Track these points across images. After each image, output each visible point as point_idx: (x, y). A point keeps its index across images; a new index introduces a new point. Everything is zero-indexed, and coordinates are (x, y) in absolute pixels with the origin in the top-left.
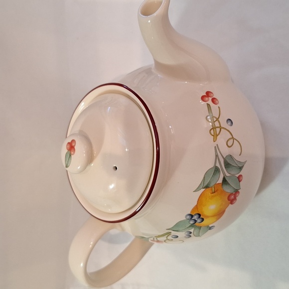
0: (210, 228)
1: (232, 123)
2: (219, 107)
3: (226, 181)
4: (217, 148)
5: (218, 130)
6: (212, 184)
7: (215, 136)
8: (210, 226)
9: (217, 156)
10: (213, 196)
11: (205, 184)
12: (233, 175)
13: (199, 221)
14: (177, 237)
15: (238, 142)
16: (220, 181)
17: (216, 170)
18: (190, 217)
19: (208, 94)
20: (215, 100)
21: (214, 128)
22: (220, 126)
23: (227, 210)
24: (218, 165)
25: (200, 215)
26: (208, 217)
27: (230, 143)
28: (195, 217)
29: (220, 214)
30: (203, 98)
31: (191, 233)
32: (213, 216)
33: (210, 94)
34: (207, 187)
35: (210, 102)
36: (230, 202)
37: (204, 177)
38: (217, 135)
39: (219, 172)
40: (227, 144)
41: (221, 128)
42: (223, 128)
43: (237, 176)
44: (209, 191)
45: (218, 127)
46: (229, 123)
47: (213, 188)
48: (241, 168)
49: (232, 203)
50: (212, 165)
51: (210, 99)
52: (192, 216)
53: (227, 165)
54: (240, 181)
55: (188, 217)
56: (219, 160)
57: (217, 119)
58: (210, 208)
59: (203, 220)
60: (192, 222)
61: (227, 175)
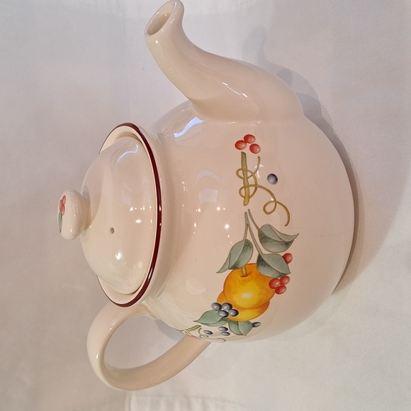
0: (254, 325)
1: (277, 179)
2: (259, 157)
3: (263, 260)
4: (248, 215)
5: (252, 189)
6: (242, 264)
7: (247, 198)
8: (252, 321)
9: (248, 225)
10: (244, 281)
11: (232, 264)
12: (276, 254)
13: (231, 313)
14: (212, 333)
15: (284, 207)
16: (254, 260)
17: (247, 245)
18: (218, 308)
19: (247, 138)
20: (255, 147)
21: (246, 186)
22: (256, 184)
23: (271, 301)
24: (249, 238)
25: (231, 306)
26: (243, 309)
27: (269, 209)
28: (225, 308)
29: (263, 306)
30: (238, 145)
31: (227, 329)
32: (252, 308)
33: (249, 140)
34: (234, 267)
35: (247, 150)
36: (274, 290)
37: (230, 254)
38: (250, 197)
39: (252, 247)
40: (264, 210)
41: (256, 186)
42: (261, 187)
43: (282, 254)
44: (237, 274)
45: (251, 186)
46: (272, 180)
47: (244, 270)
48: (288, 244)
49: (278, 291)
50: (241, 238)
51: (249, 145)
52: (220, 307)
53: (263, 238)
54: (287, 263)
55: (215, 307)
56: (251, 231)
57: (253, 174)
58: (246, 296)
59: (237, 313)
60: (222, 314)
61: (265, 252)
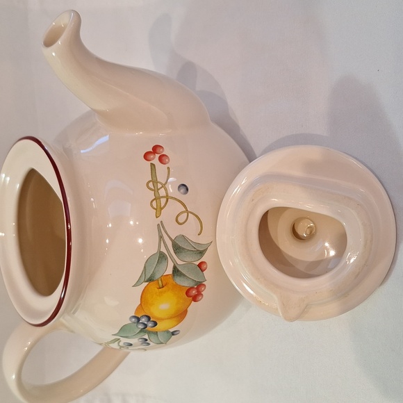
0: (173, 334)
1: (187, 189)
2: (168, 168)
3: (178, 270)
4: (161, 226)
5: (163, 201)
6: (158, 276)
7: (159, 210)
8: (171, 330)
9: (161, 237)
10: (161, 292)
11: (148, 276)
12: (190, 263)
13: (150, 324)
14: (131, 345)
15: (196, 216)
16: (169, 271)
17: (162, 257)
18: (137, 320)
19: (156, 149)
20: (164, 158)
21: (157, 198)
22: (167, 196)
23: (188, 309)
24: (163, 249)
25: (149, 318)
26: (162, 319)
27: (181, 219)
28: (144, 320)
29: (181, 315)
30: (146, 156)
31: (146, 340)
32: (171, 318)
33: (158, 151)
34: (150, 280)
35: (156, 161)
36: (191, 298)
37: (145, 267)
38: (162, 209)
39: (166, 259)
40: (177, 221)
41: (167, 197)
42: (172, 198)
43: (197, 263)
44: (154, 286)
45: (162, 197)
46: (183, 190)
47: (160, 282)
48: (202, 253)
49: (195, 299)
50: (155, 251)
51: (157, 156)
52: (138, 319)
53: (177, 249)
54: (202, 271)
55: (133, 320)
56: (164, 243)
57: (164, 186)
58: (163, 306)
59: (155, 324)
60: (141, 327)
61: (179, 262)
